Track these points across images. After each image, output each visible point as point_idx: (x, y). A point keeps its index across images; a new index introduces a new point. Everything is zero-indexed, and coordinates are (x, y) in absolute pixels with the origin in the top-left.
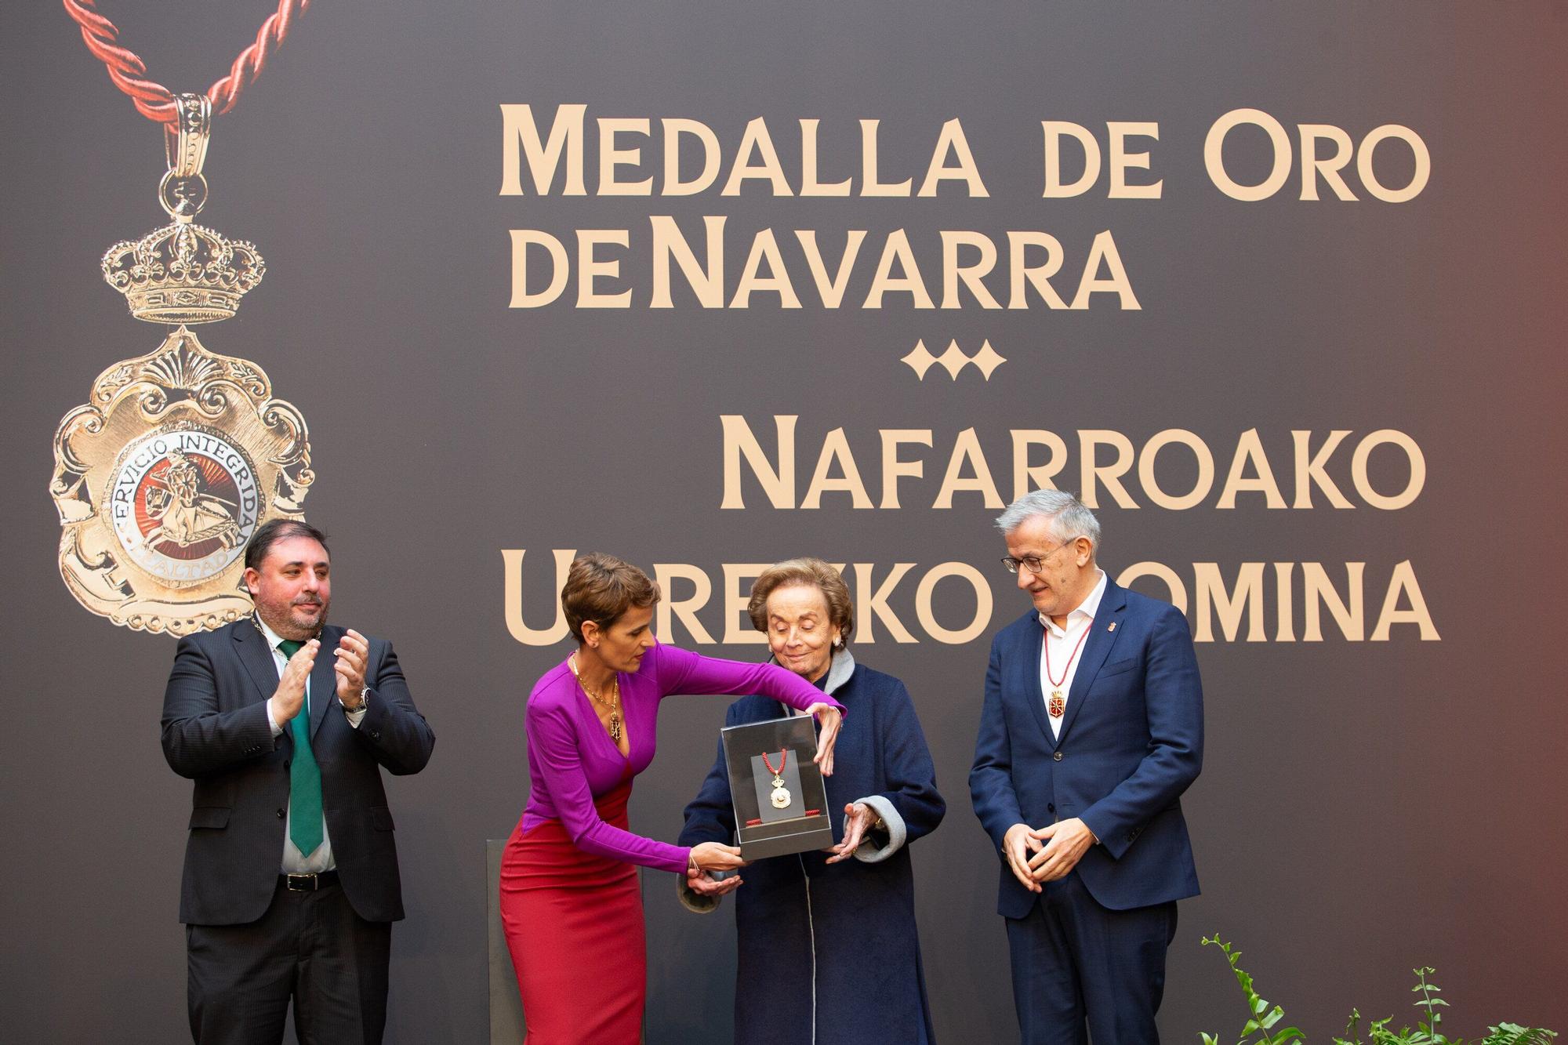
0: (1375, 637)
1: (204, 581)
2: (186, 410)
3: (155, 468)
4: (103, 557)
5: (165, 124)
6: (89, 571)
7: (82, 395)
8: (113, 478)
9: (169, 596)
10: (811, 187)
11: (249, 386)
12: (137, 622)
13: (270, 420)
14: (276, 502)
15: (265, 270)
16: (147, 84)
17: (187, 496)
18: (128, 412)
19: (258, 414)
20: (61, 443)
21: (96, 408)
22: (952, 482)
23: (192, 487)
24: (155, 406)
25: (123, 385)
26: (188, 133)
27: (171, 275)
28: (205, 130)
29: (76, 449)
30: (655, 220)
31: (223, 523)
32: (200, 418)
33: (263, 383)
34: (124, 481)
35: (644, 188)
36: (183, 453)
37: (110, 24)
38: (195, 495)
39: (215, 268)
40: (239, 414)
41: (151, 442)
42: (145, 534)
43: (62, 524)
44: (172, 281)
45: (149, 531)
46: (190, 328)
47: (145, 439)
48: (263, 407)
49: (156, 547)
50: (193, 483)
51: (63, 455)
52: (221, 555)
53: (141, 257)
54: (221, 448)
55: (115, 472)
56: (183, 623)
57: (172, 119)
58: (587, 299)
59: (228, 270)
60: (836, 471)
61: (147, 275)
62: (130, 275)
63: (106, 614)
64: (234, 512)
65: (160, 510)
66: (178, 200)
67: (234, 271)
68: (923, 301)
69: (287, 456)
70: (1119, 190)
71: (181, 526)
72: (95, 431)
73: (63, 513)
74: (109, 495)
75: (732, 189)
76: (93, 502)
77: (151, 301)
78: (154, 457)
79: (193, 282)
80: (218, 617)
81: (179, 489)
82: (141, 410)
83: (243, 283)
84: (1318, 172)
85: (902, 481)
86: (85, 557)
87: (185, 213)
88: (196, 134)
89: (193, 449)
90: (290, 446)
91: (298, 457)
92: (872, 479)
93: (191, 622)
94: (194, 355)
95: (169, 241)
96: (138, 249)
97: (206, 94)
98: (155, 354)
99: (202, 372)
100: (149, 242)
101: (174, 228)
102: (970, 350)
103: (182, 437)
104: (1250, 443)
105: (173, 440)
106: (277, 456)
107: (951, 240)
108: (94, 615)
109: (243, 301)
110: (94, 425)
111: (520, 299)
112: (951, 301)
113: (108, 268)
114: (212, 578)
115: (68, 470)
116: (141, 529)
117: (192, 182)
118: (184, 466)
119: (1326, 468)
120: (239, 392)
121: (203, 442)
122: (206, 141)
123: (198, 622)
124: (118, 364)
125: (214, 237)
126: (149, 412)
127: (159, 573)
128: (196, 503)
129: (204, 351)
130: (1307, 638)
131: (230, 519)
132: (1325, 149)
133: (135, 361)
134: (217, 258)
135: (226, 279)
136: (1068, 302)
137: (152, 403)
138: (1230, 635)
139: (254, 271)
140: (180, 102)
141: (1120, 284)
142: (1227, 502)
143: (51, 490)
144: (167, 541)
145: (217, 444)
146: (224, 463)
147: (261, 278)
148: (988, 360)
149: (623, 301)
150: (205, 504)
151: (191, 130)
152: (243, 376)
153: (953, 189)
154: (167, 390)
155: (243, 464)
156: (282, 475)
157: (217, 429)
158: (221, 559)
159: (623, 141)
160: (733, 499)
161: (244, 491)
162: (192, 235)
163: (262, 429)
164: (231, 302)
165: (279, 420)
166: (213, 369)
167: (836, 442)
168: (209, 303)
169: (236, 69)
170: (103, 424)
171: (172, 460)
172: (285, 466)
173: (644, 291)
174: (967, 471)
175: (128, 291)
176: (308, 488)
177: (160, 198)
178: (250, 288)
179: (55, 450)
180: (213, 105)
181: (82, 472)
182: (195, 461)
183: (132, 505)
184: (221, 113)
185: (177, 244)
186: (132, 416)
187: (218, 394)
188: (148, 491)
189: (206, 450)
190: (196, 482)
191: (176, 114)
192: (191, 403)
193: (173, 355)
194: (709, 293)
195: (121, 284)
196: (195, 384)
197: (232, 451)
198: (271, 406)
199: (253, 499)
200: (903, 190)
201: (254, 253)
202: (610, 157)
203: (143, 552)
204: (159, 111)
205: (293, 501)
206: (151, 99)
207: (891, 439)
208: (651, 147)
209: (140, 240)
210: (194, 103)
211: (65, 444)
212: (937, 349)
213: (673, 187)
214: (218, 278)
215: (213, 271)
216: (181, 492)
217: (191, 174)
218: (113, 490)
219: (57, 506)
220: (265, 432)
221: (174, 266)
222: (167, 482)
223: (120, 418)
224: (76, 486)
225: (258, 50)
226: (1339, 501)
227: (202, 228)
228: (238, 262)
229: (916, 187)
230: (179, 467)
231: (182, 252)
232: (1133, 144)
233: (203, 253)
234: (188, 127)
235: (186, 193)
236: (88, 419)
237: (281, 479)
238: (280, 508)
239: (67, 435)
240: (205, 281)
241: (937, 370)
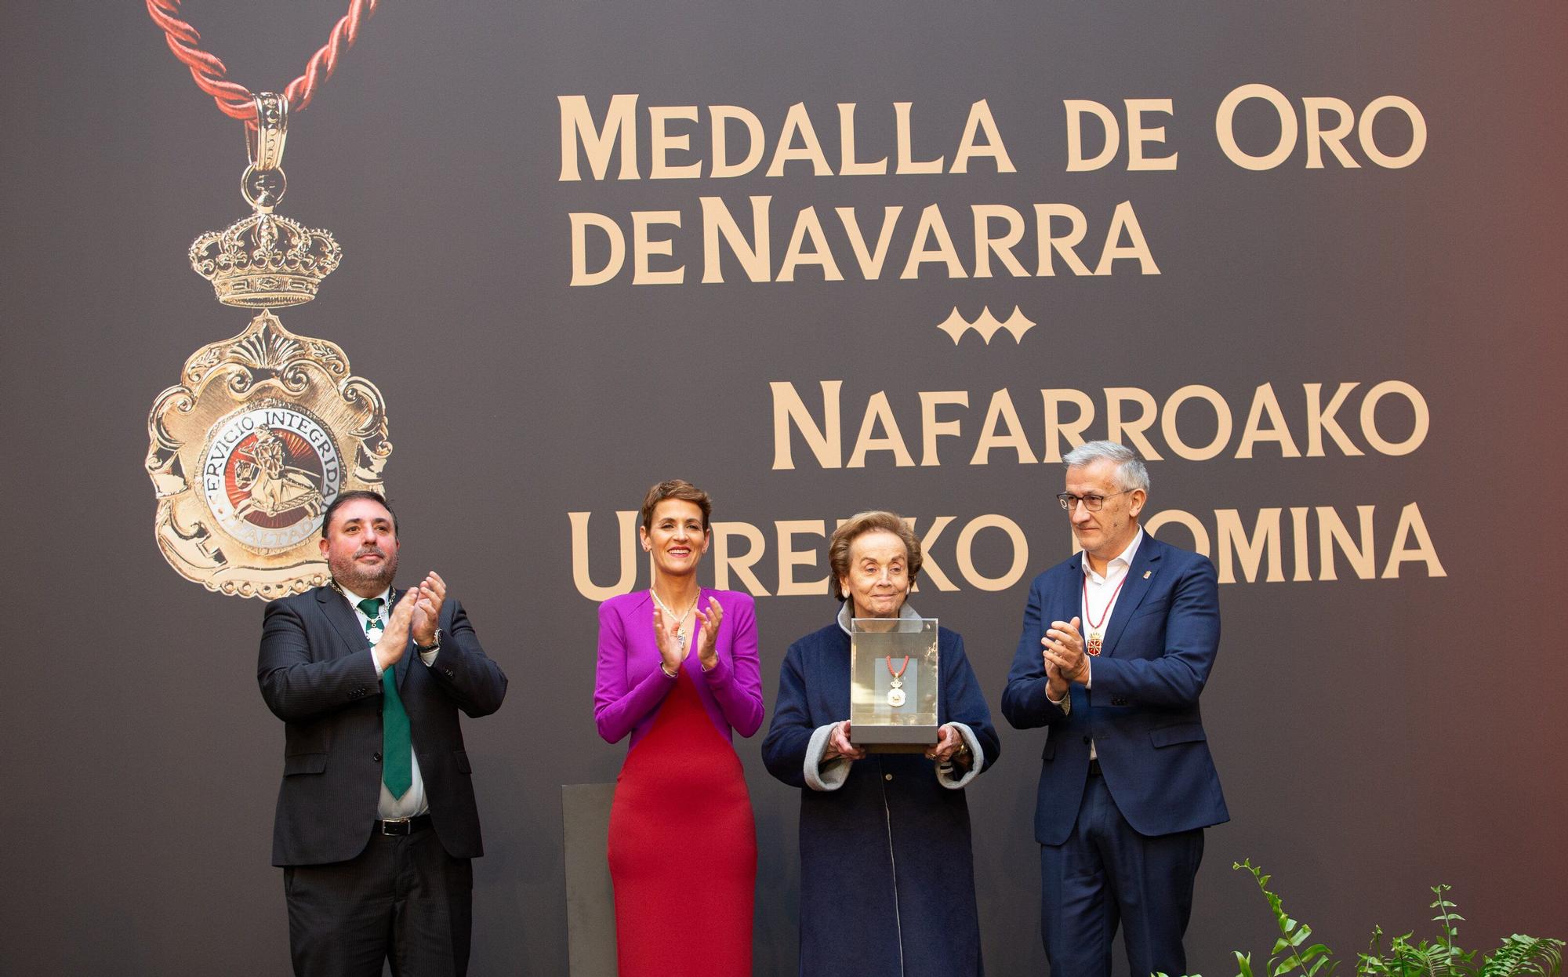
0: (1386, 575)
1: (291, 548)
2: (271, 388)
3: (243, 444)
4: (197, 527)
5: (245, 122)
6: (184, 541)
7: (175, 376)
8: (204, 453)
9: (260, 563)
10: (850, 167)
11: (329, 364)
12: (229, 587)
13: (350, 396)
14: (356, 473)
15: (341, 256)
16: (227, 85)
17: (273, 468)
18: (217, 392)
19: (338, 391)
20: (155, 422)
21: (187, 388)
22: (988, 440)
23: (278, 460)
24: (242, 385)
25: (212, 366)
26: (267, 129)
27: (254, 262)
28: (282, 126)
29: (170, 428)
30: (705, 201)
31: (308, 493)
32: (284, 396)
33: (342, 361)
34: (215, 456)
35: (693, 171)
36: (269, 429)
37: (192, 29)
38: (281, 467)
39: (295, 255)
40: (320, 391)
41: (239, 419)
42: (235, 505)
43: (157, 498)
44: (255, 268)
45: (239, 502)
46: (273, 312)
47: (233, 416)
48: (343, 383)
49: (246, 517)
50: (279, 456)
51: (157, 433)
52: (307, 523)
53: (226, 246)
54: (305, 423)
55: (206, 448)
56: (273, 587)
57: (251, 117)
58: (643, 276)
59: (307, 257)
60: (879, 432)
61: (232, 263)
62: (216, 264)
63: (200, 580)
64: (318, 483)
65: (248, 482)
66: (259, 193)
67: (313, 257)
68: (956, 271)
69: (366, 430)
70: (1137, 162)
71: (269, 497)
72: (187, 409)
73: (158, 487)
74: (201, 469)
75: (776, 170)
76: (186, 476)
77: (236, 287)
78: (242, 433)
79: (274, 269)
80: (305, 582)
81: (266, 463)
82: (228, 389)
83: (322, 269)
84: (1322, 142)
85: (942, 440)
86: (180, 528)
87: (265, 204)
88: (274, 131)
89: (278, 425)
90: (368, 420)
91: (377, 430)
92: (913, 440)
93: (280, 587)
94: (277, 337)
95: (251, 231)
96: (223, 239)
97: (283, 92)
98: (241, 337)
99: (285, 352)
100: (233, 232)
101: (256, 219)
102: (1002, 315)
103: (267, 413)
104: (1265, 396)
105: (259, 417)
106: (356, 429)
107: (982, 213)
108: (190, 582)
109: (322, 285)
110: (185, 404)
111: (581, 278)
112: (983, 270)
113: (195, 257)
114: (299, 545)
115: (162, 447)
116: (231, 501)
117: (271, 175)
118: (270, 441)
119: (1337, 417)
120: (320, 370)
121: (288, 419)
122: (284, 137)
123: (286, 586)
124: (207, 346)
125: (294, 226)
126: (237, 391)
127: (249, 541)
128: (282, 475)
129: (286, 333)
130: (1323, 577)
131: (314, 489)
132: (1329, 120)
133: (222, 344)
134: (297, 246)
135: (305, 265)
136: (1092, 268)
137: (239, 382)
138: (1251, 576)
139: (331, 257)
140: (259, 100)
141: (1140, 250)
142: (1245, 452)
143: (147, 466)
144: (256, 512)
145: (300, 420)
146: (307, 437)
147: (338, 263)
148: (1019, 325)
149: (676, 277)
150: (291, 475)
151: (270, 126)
152: (323, 355)
153: (982, 166)
154: (252, 370)
155: (325, 437)
156: (362, 447)
157: (301, 406)
158: (307, 527)
159: (673, 127)
160: (783, 460)
161: (326, 463)
162: (273, 224)
163: (342, 405)
164: (310, 286)
165: (357, 396)
166: (295, 350)
167: (879, 405)
168: (290, 288)
169: (310, 69)
170: (193, 403)
171: (258, 435)
172: (364, 439)
173: (696, 267)
174: (1002, 429)
175: (215, 278)
176: (387, 458)
177: (243, 191)
178: (328, 273)
179: (149, 429)
180: (289, 103)
181: (176, 448)
182: (280, 436)
183: (222, 478)
184: (298, 109)
185: (259, 233)
186: (221, 395)
187: (300, 372)
188: (237, 465)
189: (290, 425)
190: (282, 455)
191: (255, 113)
192: (275, 382)
193: (257, 338)
194: (757, 268)
195: (207, 272)
196: (279, 364)
197: (314, 426)
198: (350, 383)
199: (335, 470)
200: (935, 167)
201: (331, 240)
202: (661, 144)
203: (233, 522)
204: (239, 110)
205: (373, 471)
206: (231, 99)
207: (930, 400)
208: (700, 132)
209: (224, 231)
210: (272, 101)
211: (159, 421)
212: (971, 316)
213: (721, 169)
214: (298, 264)
215: (293, 258)
216: (268, 465)
217: (271, 167)
218: (205, 464)
219: (153, 480)
220: (345, 407)
221: (256, 254)
222: (255, 456)
223: (210, 397)
224: (170, 462)
225: (331, 49)
226: (1349, 449)
227: (281, 217)
228: (316, 249)
229: (948, 164)
230: (266, 441)
231: (263, 241)
232: (1149, 120)
233: (283, 241)
234: (266, 124)
235: (266, 185)
236: (180, 399)
237: (361, 451)
238: (360, 478)
239: (160, 414)
240: (286, 267)
241: (971, 336)
